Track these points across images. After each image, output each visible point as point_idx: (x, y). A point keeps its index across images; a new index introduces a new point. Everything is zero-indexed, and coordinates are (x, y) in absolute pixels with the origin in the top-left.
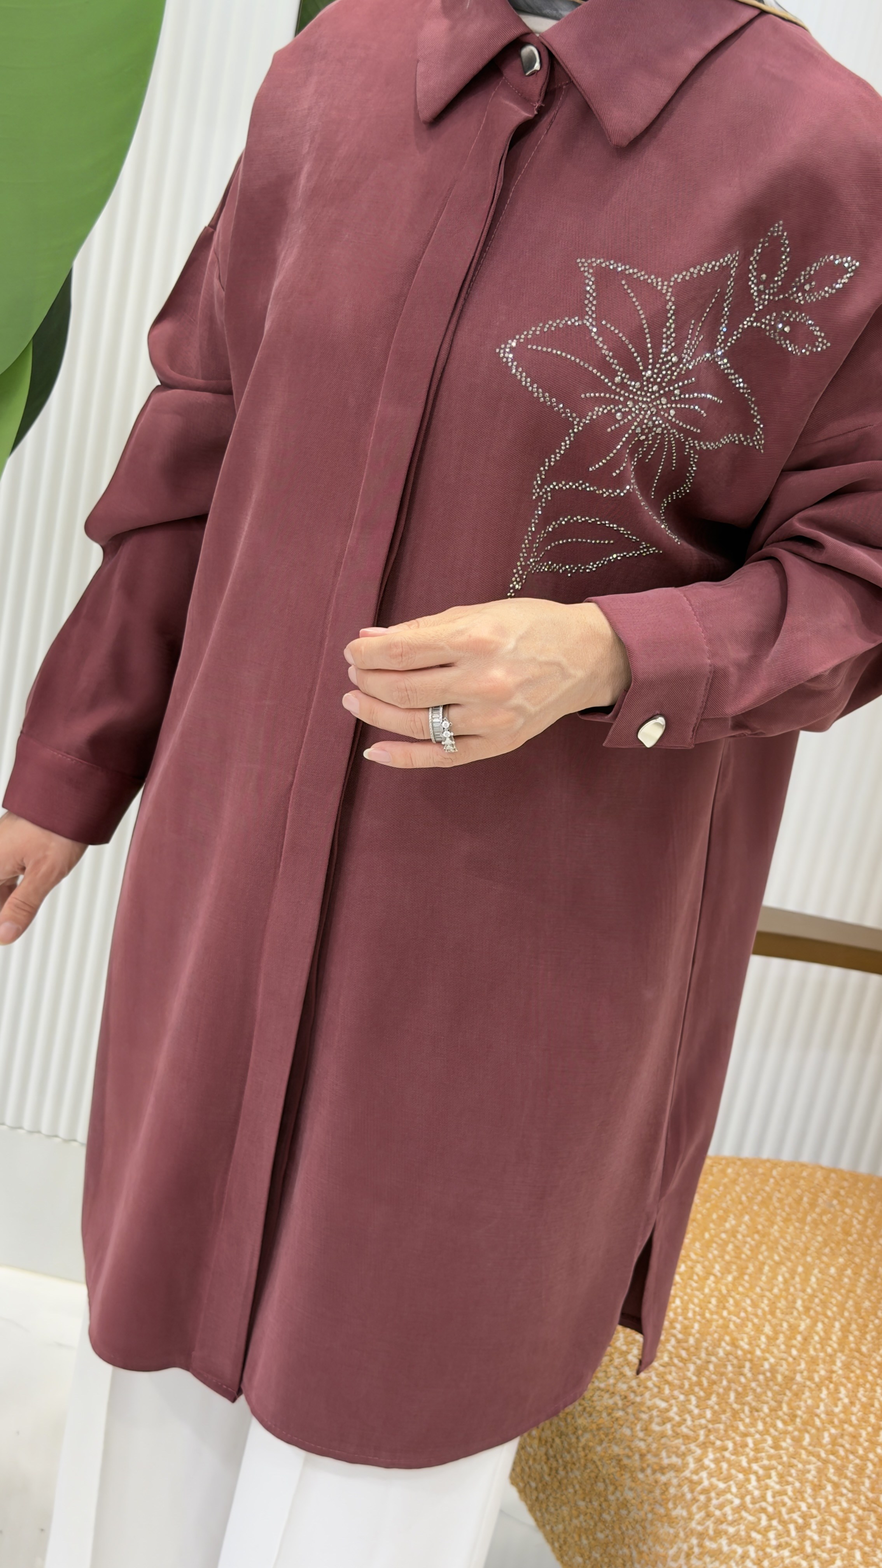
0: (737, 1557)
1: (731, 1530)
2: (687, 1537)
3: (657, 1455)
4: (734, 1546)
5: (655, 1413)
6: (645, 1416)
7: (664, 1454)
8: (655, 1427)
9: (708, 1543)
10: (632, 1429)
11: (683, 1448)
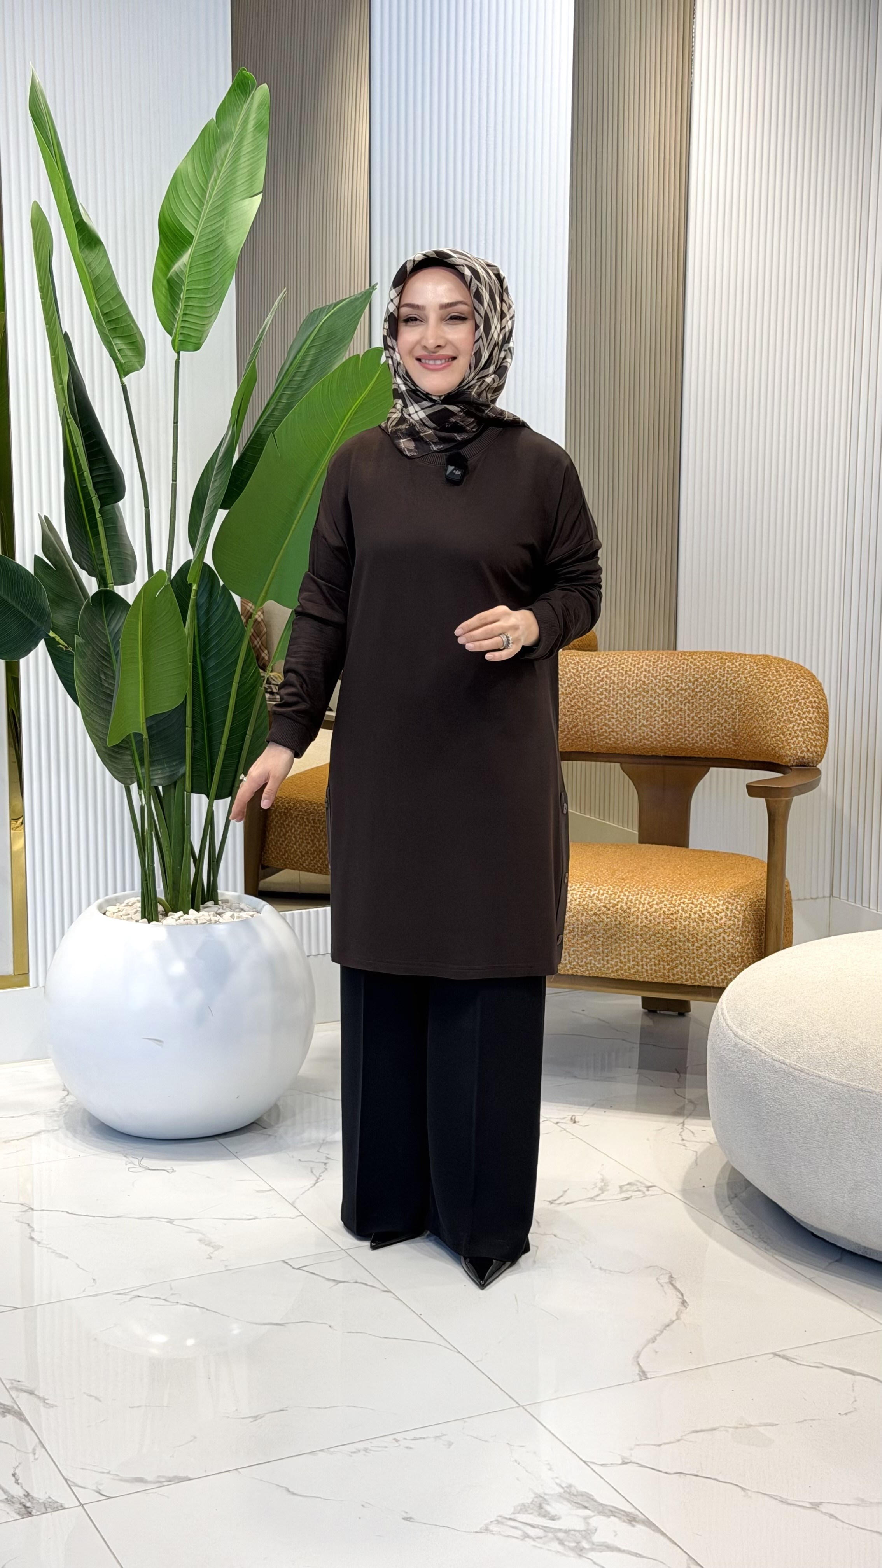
0: (663, 906)
1: (655, 902)
2: (642, 913)
3: (610, 903)
4: (660, 905)
5: (596, 895)
6: (595, 897)
7: (612, 901)
8: (600, 897)
9: (650, 910)
10: (594, 903)
11: (617, 896)
